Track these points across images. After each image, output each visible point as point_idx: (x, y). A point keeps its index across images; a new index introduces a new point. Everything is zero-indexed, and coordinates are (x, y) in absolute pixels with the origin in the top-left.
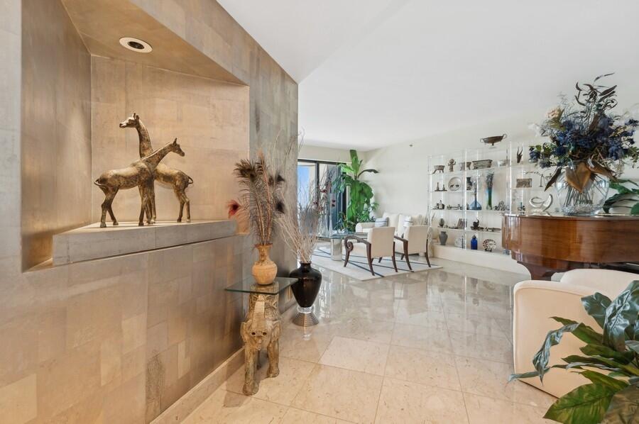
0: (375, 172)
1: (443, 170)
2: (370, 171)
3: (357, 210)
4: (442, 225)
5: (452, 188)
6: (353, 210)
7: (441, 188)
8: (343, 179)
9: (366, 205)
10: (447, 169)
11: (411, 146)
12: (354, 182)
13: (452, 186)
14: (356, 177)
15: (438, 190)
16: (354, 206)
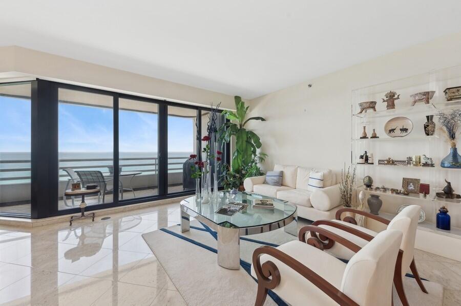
0: (263, 120)
1: (374, 108)
2: (257, 118)
3: (243, 162)
4: (369, 185)
5: (392, 134)
6: (239, 161)
7: (369, 135)
8: (227, 127)
9: (253, 156)
10: (381, 106)
11: (310, 86)
12: (239, 131)
13: (392, 130)
14: (241, 126)
15: (365, 137)
16: (240, 157)
